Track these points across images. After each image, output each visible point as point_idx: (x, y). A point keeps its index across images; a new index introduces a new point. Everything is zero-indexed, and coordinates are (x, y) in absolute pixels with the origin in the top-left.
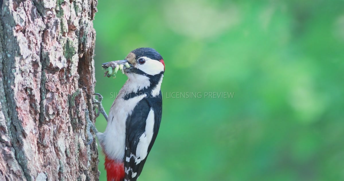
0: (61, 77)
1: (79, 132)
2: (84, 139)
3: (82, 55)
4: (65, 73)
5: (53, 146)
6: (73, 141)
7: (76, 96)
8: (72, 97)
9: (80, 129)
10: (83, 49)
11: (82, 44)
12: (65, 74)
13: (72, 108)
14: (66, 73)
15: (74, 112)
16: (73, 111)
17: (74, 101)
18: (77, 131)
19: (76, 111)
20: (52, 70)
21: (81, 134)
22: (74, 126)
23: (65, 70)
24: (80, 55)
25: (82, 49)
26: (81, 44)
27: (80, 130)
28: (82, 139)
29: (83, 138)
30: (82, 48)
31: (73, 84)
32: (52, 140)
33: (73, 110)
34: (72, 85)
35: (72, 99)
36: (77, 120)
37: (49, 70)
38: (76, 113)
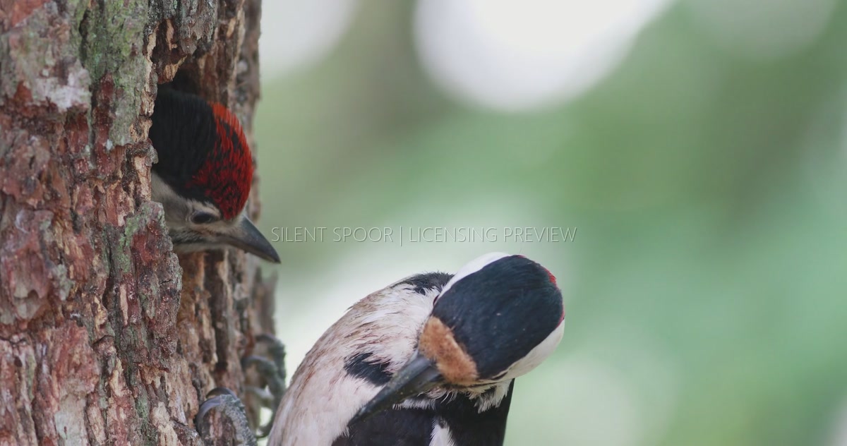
0: (73, 149)
1: (158, 384)
2: (182, 418)
3: (171, 70)
4: (90, 135)
5: (33, 434)
6: (123, 416)
7: (135, 230)
8: (122, 236)
9: (157, 372)
10: (177, 43)
11: (173, 25)
12: (89, 138)
13: (122, 283)
14: (93, 132)
15: (131, 297)
16: (127, 295)
17: (129, 255)
18: (144, 380)
19: (136, 295)
20: (32, 116)
21: (167, 396)
22: (131, 357)
23: (89, 124)
24: (163, 67)
25: (171, 47)
26: (169, 24)
27: (162, 379)
28: (167, 417)
29: (174, 414)
30: (173, 43)
31: (132, 186)
32: (28, 408)
33: (127, 290)
34: (127, 189)
35: (122, 244)
36: (143, 332)
37: (18, 117)
38: (136, 303)
